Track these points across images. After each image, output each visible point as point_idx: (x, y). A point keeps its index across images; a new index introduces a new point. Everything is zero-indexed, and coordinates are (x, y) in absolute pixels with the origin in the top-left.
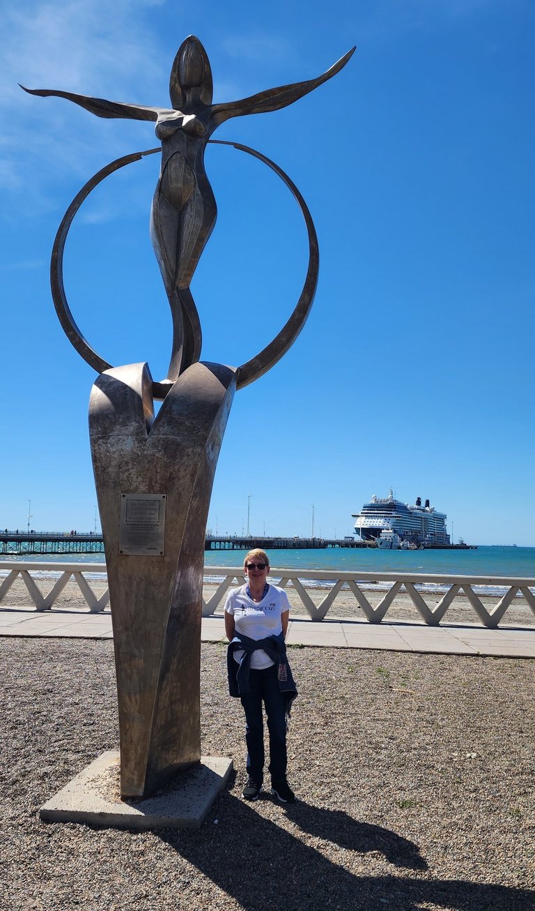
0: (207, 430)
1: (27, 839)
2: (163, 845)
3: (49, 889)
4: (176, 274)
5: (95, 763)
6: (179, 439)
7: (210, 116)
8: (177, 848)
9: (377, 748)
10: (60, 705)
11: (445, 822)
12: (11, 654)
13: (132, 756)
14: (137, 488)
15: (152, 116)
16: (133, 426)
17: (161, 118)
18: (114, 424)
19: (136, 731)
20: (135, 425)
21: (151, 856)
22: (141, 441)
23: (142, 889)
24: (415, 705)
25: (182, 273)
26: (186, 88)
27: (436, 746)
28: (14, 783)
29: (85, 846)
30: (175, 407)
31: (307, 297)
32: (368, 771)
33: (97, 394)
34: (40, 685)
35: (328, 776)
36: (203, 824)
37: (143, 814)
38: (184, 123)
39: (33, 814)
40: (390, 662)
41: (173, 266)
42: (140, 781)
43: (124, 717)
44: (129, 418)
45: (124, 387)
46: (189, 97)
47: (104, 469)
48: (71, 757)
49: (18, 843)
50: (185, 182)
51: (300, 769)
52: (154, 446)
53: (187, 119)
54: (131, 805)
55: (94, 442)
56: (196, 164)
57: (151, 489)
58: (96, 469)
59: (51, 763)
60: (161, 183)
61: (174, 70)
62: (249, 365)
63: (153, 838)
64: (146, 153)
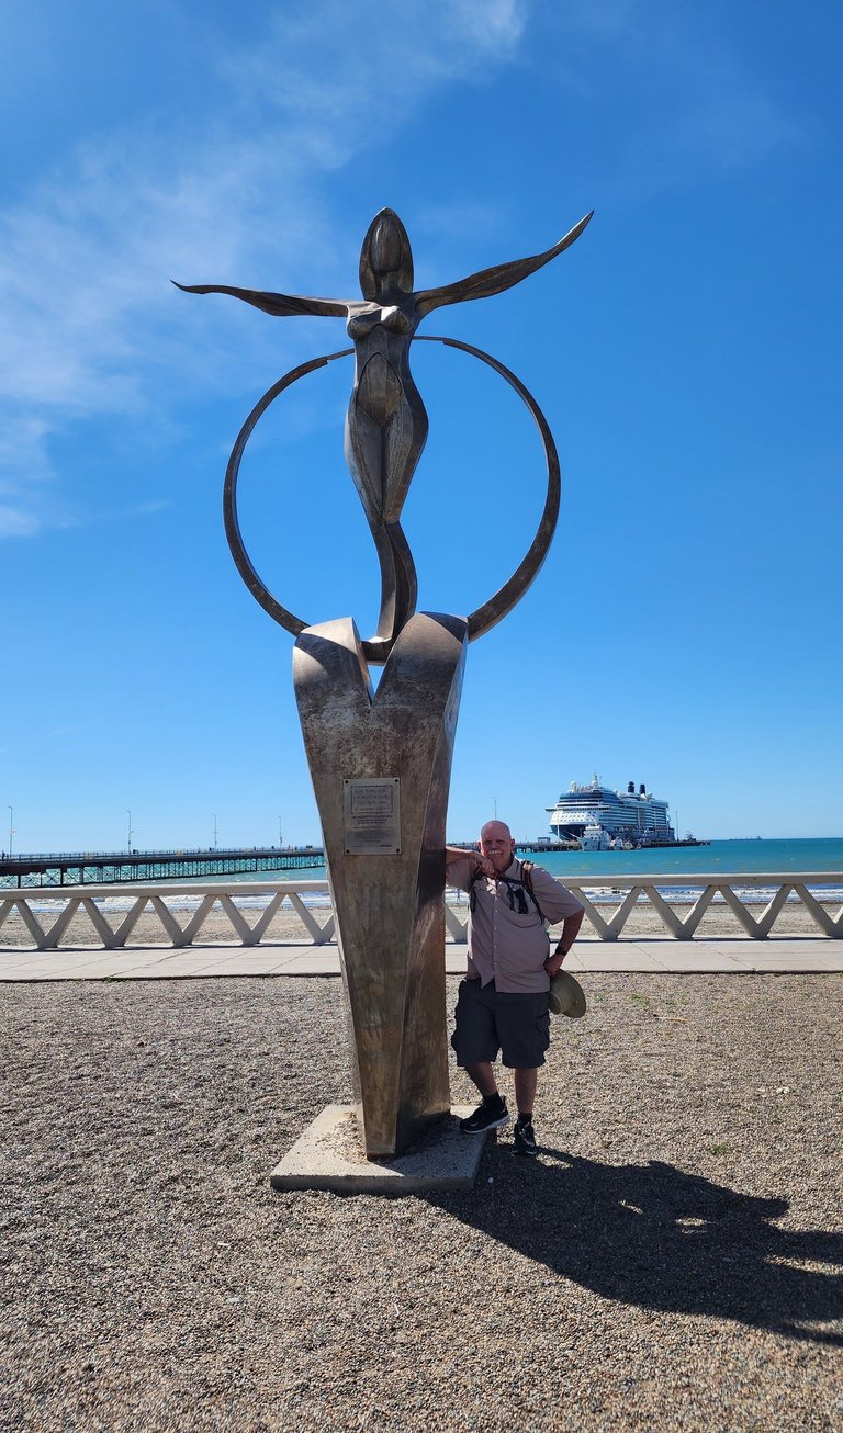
0: (445, 695)
1: (261, 1211)
2: (433, 1210)
3: (309, 1265)
4: (383, 505)
5: (317, 1121)
6: (410, 709)
7: (414, 306)
8: (452, 1212)
9: (661, 1086)
10: (246, 1056)
11: (774, 1168)
12: (160, 999)
13: (378, 1104)
14: (363, 771)
15: (340, 311)
16: (351, 696)
17: (352, 312)
18: (328, 693)
19: (380, 1074)
20: (353, 693)
21: (422, 1223)
22: (364, 713)
23: (425, 1260)
24: (693, 1036)
25: (390, 502)
26: (380, 274)
27: (735, 1082)
28: (223, 1148)
29: (337, 1216)
30: (401, 669)
31: (548, 524)
32: (659, 1115)
33: (301, 659)
34: (212, 1035)
35: (610, 1123)
36: (476, 1184)
37: (401, 1175)
38: (384, 317)
39: (260, 1182)
40: (646, 987)
41: (379, 495)
42: (390, 1135)
43: (363, 1057)
44: (345, 686)
45: (334, 647)
46: (385, 285)
47: (320, 750)
48: (285, 1116)
49: (252, 1216)
50: (389, 390)
51: (573, 1116)
52: (380, 718)
53: (387, 312)
54: (382, 1165)
55: (304, 718)
56: (399, 366)
57: (379, 772)
58: (309, 750)
59: (261, 1124)
60: (358, 392)
61: (364, 252)
62: (480, 613)
63: (418, 1204)
64: (333, 357)
